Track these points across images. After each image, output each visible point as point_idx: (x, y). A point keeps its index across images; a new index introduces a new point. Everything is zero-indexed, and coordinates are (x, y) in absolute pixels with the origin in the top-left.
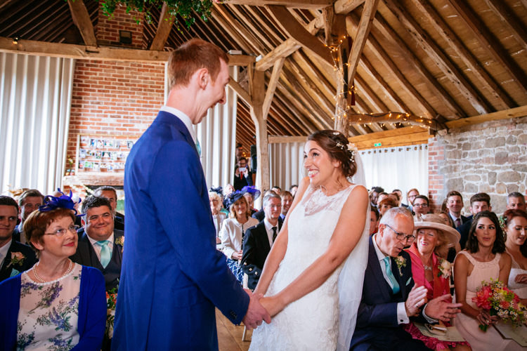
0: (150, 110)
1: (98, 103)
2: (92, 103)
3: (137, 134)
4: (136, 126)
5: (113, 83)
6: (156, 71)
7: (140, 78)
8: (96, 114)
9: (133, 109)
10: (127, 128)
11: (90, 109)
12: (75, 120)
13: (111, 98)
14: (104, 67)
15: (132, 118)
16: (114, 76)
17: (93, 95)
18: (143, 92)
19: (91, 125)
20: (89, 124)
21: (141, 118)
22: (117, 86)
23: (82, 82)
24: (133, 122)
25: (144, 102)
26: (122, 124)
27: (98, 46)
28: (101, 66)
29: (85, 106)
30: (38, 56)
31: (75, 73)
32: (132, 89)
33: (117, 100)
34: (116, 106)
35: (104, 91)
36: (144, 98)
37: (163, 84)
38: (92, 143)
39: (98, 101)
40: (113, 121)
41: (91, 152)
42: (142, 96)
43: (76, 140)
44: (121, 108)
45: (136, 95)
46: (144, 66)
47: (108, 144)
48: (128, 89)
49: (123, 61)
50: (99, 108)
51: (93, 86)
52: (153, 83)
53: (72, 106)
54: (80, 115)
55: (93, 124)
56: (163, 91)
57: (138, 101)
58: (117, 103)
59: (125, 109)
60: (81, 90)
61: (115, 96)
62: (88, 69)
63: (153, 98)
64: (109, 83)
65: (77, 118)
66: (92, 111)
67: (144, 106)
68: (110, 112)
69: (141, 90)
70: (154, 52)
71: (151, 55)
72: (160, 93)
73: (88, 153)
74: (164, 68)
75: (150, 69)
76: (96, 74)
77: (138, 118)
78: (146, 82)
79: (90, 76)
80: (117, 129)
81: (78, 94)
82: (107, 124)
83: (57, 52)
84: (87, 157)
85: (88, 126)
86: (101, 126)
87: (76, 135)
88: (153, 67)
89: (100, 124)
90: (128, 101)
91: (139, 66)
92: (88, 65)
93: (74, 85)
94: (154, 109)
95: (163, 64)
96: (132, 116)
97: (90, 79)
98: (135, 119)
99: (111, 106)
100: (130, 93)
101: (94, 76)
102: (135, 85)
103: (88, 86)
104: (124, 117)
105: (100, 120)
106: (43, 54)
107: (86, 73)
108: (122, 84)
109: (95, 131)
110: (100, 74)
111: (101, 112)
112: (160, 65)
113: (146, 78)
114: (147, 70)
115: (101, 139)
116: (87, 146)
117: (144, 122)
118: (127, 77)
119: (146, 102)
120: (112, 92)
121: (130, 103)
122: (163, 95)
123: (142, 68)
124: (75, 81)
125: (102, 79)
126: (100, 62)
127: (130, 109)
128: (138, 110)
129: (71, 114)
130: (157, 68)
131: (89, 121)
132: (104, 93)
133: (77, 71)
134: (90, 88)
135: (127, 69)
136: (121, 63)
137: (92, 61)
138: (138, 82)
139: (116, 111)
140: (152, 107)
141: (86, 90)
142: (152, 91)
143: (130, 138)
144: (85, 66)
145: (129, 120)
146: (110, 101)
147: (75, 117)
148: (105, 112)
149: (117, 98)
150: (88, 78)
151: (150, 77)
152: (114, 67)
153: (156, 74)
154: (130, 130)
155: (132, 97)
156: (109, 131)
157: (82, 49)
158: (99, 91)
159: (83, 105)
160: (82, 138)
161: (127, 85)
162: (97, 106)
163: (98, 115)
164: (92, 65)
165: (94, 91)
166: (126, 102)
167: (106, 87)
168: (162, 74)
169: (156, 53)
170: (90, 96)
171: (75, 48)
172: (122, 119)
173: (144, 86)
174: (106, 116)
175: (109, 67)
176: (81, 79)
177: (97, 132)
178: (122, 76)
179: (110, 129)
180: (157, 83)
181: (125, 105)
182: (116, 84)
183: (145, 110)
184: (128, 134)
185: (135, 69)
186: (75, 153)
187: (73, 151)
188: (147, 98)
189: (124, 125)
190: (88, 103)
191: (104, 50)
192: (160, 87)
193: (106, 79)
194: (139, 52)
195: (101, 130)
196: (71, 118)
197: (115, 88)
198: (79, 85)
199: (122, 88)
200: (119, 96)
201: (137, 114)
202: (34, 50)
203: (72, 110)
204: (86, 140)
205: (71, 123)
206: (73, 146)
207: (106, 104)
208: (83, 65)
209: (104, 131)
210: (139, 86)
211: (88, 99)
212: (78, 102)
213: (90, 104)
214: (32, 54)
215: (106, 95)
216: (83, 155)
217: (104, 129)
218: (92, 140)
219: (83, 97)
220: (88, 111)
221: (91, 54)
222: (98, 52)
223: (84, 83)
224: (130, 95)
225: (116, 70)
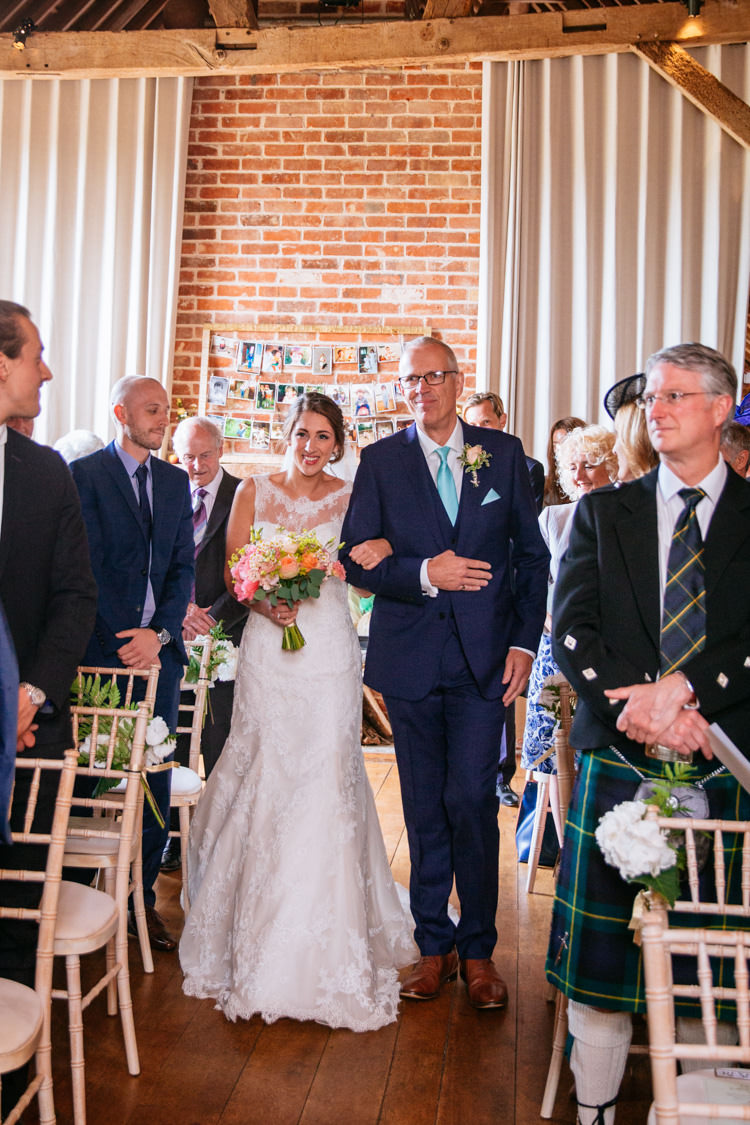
0: (432, 237)
1: (265, 221)
2: (247, 221)
3: (389, 323)
4: (388, 294)
5: (311, 150)
6: (454, 94)
7: (401, 123)
8: (258, 257)
9: (376, 237)
10: (359, 302)
11: (240, 242)
12: (196, 282)
13: (304, 201)
14: (282, 94)
15: (375, 265)
16: (312, 122)
17: (248, 194)
18: (408, 171)
19: (244, 297)
20: (237, 292)
21: (404, 266)
22: (322, 159)
23: (213, 152)
24: (378, 279)
25: (411, 208)
26: (342, 287)
27: (254, 26)
28: (271, 93)
29: (225, 234)
30: (85, 78)
31: (194, 123)
32: (373, 165)
33: (324, 207)
34: (322, 228)
35: (281, 179)
36: (412, 195)
37: (477, 137)
38: (247, 357)
39: (263, 212)
40: (312, 279)
41: (244, 387)
42: (406, 188)
43: (198, 347)
44: (337, 235)
45: (385, 185)
46: (412, 79)
47: (296, 359)
48: (358, 165)
49: (337, 66)
50: (268, 236)
51: (246, 164)
52: (443, 137)
53: (187, 234)
54: (211, 262)
55: (251, 291)
56: (477, 166)
57: (393, 207)
58: (323, 216)
59: (349, 237)
60: (212, 179)
61: (316, 193)
62: (230, 109)
63: (442, 193)
64: (299, 151)
65: (201, 275)
66: (248, 249)
67: (412, 222)
68: (302, 249)
69: (401, 165)
70: (435, 23)
71: (426, 35)
72: (468, 174)
73: (234, 388)
74: (478, 80)
75: (431, 88)
76: (256, 123)
77: (392, 266)
78: (419, 137)
79: (238, 131)
80: (325, 306)
81: (205, 193)
82: (292, 292)
83: (135, 60)
84: (230, 403)
85: (236, 299)
86: (276, 299)
87: (199, 332)
88: (443, 79)
89: (272, 291)
90: (360, 208)
91: (396, 79)
92: (230, 95)
93: (191, 165)
94: (447, 230)
95: (478, 65)
96: (372, 259)
97: (238, 142)
98: (384, 271)
99: (303, 229)
100: (366, 179)
101: (250, 129)
102: (381, 151)
103: (232, 164)
104: (348, 265)
105: (272, 277)
106: (97, 73)
107: (227, 123)
108: (338, 151)
109: (256, 314)
110: (271, 122)
111: (274, 249)
112: (468, 71)
113: (419, 123)
114: (423, 94)
115: (276, 342)
116: (234, 365)
117: (413, 281)
118: (354, 122)
119: (421, 208)
120: (308, 179)
121: (364, 216)
122: (477, 180)
123: (406, 86)
124: (193, 150)
125: (275, 137)
126: (268, 79)
127: (365, 237)
128: (394, 237)
129: (184, 262)
130: (458, 80)
131: (238, 283)
132: (282, 186)
133: (201, 116)
134: (241, 171)
135: (356, 94)
136: (334, 75)
137: (245, 79)
138: (391, 137)
139: (322, 244)
140: (441, 223)
141: (227, 179)
142: (441, 166)
143: (366, 336)
144: (222, 98)
145: (363, 273)
146: (303, 213)
147: (195, 270)
148: (287, 251)
149: (325, 200)
150: (232, 137)
151: (432, 117)
152: (311, 94)
153: (452, 103)
154: (366, 307)
155: (373, 193)
156: (299, 316)
157: (203, 44)
158: (268, 179)
159: (219, 229)
160: (218, 341)
161: (354, 151)
162: (262, 229)
163: (264, 263)
164: (244, 94)
165: (251, 179)
166: (353, 213)
167: (288, 165)
168: (473, 101)
169: (441, 27)
170: (241, 199)
171: (185, 40)
172: (341, 271)
173: (415, 151)
174: (289, 264)
175: (296, 95)
176: (211, 145)
177: (263, 320)
178: (341, 123)
179: (300, 306)
180: (457, 136)
181: (351, 222)
182: (321, 150)
183: (418, 237)
184: (362, 322)
185: (382, 94)
186: (196, 388)
187: (190, 384)
188: (425, 194)
189: (347, 293)
190: (232, 221)
191: (272, 37)
192: (466, 151)
193: (287, 135)
194: (385, 28)
195: (274, 312)
196: (184, 276)
197: (315, 165)
198: (207, 164)
199: (338, 165)
200: (330, 193)
201: (388, 251)
202: (69, 64)
203: (186, 248)
204: (230, 346)
205: (183, 291)
206: (192, 367)
207: (289, 221)
208: (215, 95)
209: (283, 314)
210: (396, 150)
211: (235, 207)
212: (203, 220)
213: (239, 226)
214: (67, 75)
215: (288, 193)
216: (219, 397)
217: (283, 306)
218: (248, 346)
219: (219, 201)
220: (233, 249)
221: (232, 55)
222: (253, 47)
223: (220, 156)
224: (365, 188)
225: (320, 102)
